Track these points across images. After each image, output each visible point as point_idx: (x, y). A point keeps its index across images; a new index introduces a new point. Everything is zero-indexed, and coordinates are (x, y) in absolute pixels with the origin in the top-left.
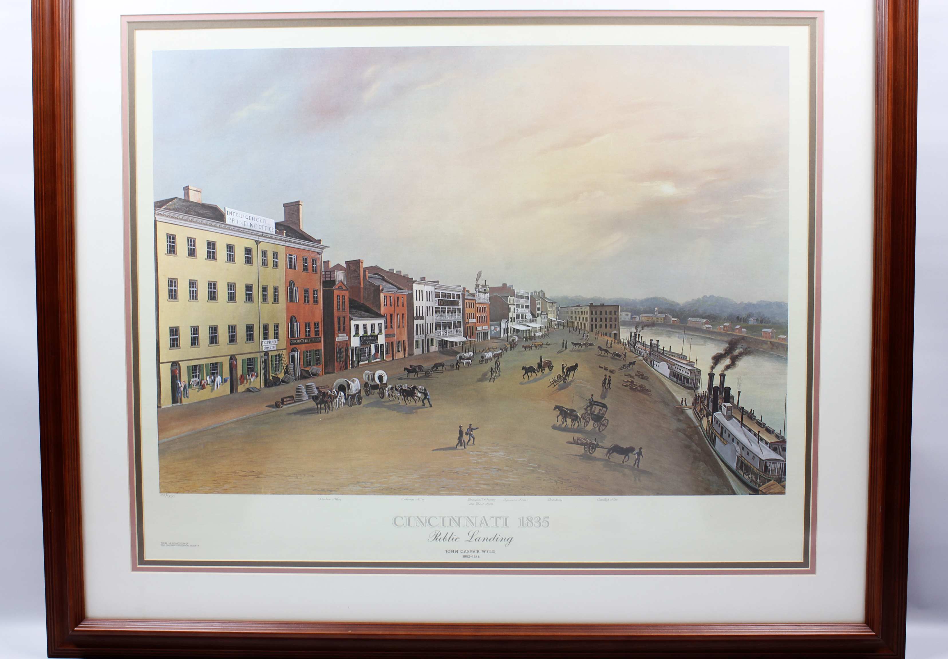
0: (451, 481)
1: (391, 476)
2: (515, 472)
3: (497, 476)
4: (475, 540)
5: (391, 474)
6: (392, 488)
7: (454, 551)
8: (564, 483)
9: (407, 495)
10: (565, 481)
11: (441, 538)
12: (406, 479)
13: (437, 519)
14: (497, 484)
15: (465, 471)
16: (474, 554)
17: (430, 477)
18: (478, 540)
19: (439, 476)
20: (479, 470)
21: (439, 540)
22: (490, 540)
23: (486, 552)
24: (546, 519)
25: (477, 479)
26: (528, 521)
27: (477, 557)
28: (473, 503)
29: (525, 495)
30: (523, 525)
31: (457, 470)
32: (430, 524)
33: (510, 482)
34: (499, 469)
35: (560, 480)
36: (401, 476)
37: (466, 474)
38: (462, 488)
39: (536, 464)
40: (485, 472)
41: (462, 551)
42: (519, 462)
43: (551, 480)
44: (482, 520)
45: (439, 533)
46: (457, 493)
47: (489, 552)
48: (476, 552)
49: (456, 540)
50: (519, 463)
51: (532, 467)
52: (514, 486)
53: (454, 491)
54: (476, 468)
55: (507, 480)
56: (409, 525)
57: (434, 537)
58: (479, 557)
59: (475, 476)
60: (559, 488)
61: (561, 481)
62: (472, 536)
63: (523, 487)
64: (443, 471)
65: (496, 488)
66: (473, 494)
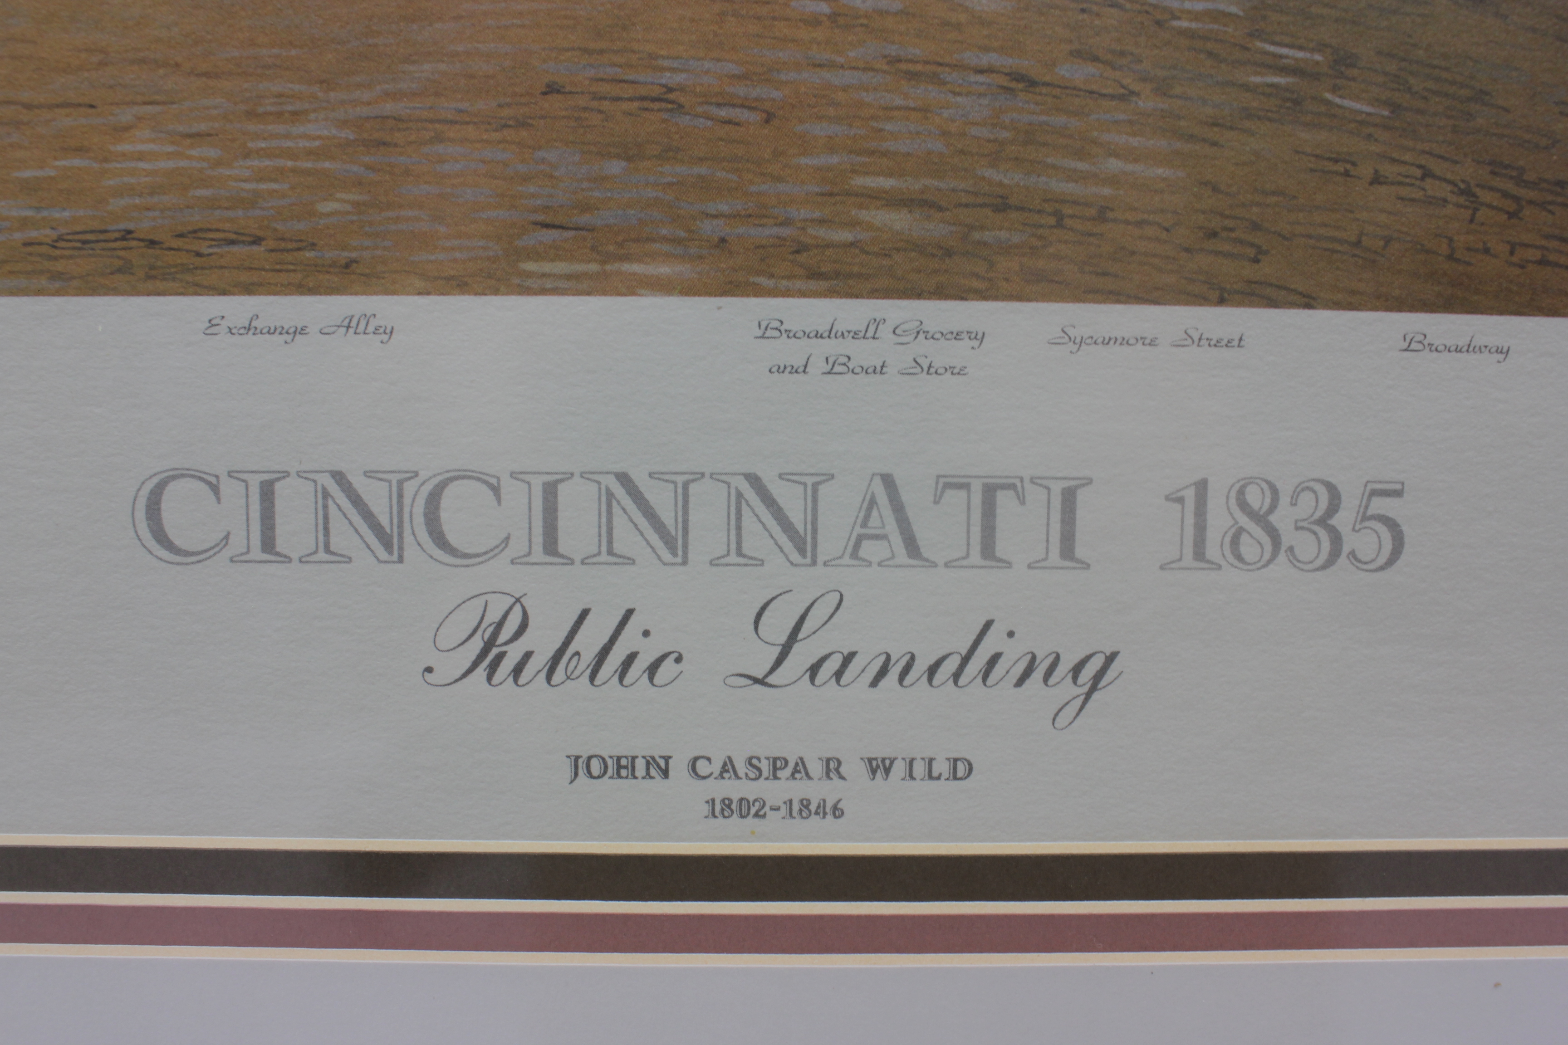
0: (615, 167)
1: (121, 131)
2: (1147, 103)
3: (1005, 135)
4: (814, 670)
5: (126, 116)
6: (127, 234)
7: (640, 764)
8: (1527, 212)
9: (249, 289)
10: (1532, 194)
11: (528, 655)
12: (247, 155)
13: (496, 490)
14: (1002, 205)
15: (740, 90)
16: (798, 789)
17: (438, 138)
18: (838, 675)
19: (522, 124)
20: (849, 77)
21: (517, 671)
22: (932, 670)
23: (899, 768)
24: (1379, 505)
25: (834, 160)
26: (1244, 520)
27: (821, 810)
28: (799, 363)
29: (1221, 301)
30: (1199, 554)
31: (667, 78)
32: (440, 540)
33: (1107, 191)
34: (1017, 77)
35: (1497, 182)
36: (203, 127)
37: (743, 115)
38: (708, 228)
39: (1321, 47)
40: (899, 101)
41: (702, 767)
42: (1185, 24)
43: (1428, 183)
44: (873, 503)
45: (517, 611)
46: (664, 270)
47: (919, 769)
48: (816, 768)
49: (653, 669)
50: (1182, 32)
51: (1284, 70)
52: (1140, 224)
53: (639, 260)
54: (831, 65)
55: (1081, 166)
56: (268, 544)
57: (477, 644)
58: (837, 812)
59: (820, 130)
60: (1487, 251)
61: (1505, 195)
62: (783, 639)
63: (1214, 234)
64: (552, 89)
65: (987, 236)
66: (799, 284)
